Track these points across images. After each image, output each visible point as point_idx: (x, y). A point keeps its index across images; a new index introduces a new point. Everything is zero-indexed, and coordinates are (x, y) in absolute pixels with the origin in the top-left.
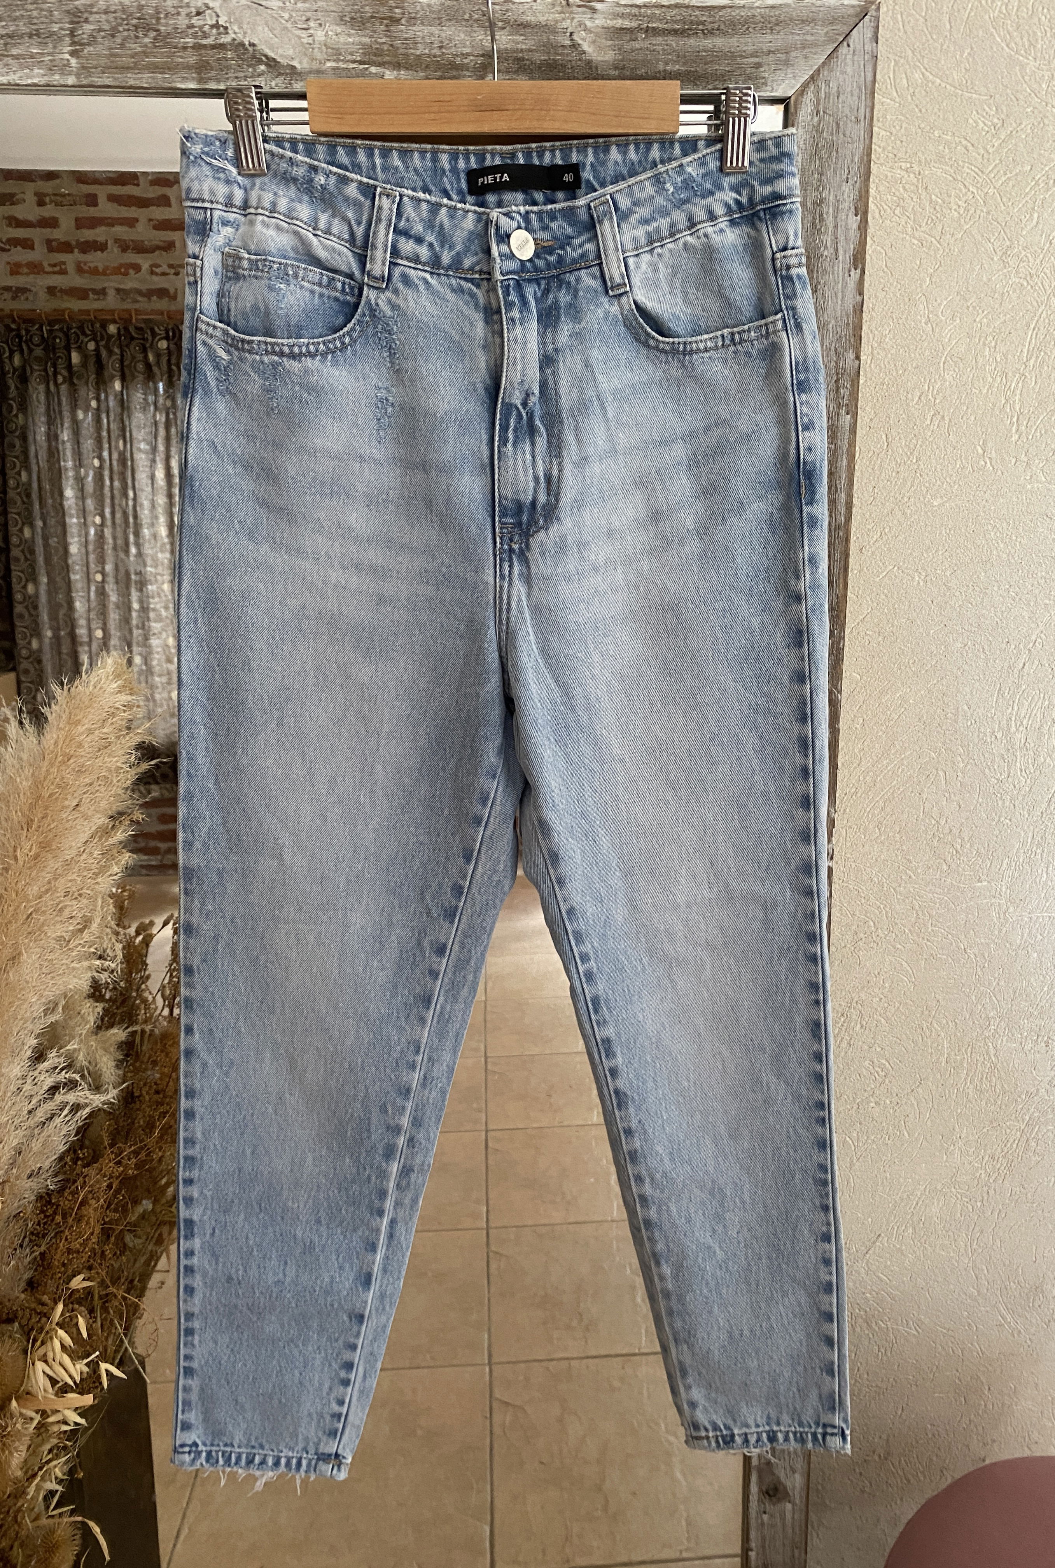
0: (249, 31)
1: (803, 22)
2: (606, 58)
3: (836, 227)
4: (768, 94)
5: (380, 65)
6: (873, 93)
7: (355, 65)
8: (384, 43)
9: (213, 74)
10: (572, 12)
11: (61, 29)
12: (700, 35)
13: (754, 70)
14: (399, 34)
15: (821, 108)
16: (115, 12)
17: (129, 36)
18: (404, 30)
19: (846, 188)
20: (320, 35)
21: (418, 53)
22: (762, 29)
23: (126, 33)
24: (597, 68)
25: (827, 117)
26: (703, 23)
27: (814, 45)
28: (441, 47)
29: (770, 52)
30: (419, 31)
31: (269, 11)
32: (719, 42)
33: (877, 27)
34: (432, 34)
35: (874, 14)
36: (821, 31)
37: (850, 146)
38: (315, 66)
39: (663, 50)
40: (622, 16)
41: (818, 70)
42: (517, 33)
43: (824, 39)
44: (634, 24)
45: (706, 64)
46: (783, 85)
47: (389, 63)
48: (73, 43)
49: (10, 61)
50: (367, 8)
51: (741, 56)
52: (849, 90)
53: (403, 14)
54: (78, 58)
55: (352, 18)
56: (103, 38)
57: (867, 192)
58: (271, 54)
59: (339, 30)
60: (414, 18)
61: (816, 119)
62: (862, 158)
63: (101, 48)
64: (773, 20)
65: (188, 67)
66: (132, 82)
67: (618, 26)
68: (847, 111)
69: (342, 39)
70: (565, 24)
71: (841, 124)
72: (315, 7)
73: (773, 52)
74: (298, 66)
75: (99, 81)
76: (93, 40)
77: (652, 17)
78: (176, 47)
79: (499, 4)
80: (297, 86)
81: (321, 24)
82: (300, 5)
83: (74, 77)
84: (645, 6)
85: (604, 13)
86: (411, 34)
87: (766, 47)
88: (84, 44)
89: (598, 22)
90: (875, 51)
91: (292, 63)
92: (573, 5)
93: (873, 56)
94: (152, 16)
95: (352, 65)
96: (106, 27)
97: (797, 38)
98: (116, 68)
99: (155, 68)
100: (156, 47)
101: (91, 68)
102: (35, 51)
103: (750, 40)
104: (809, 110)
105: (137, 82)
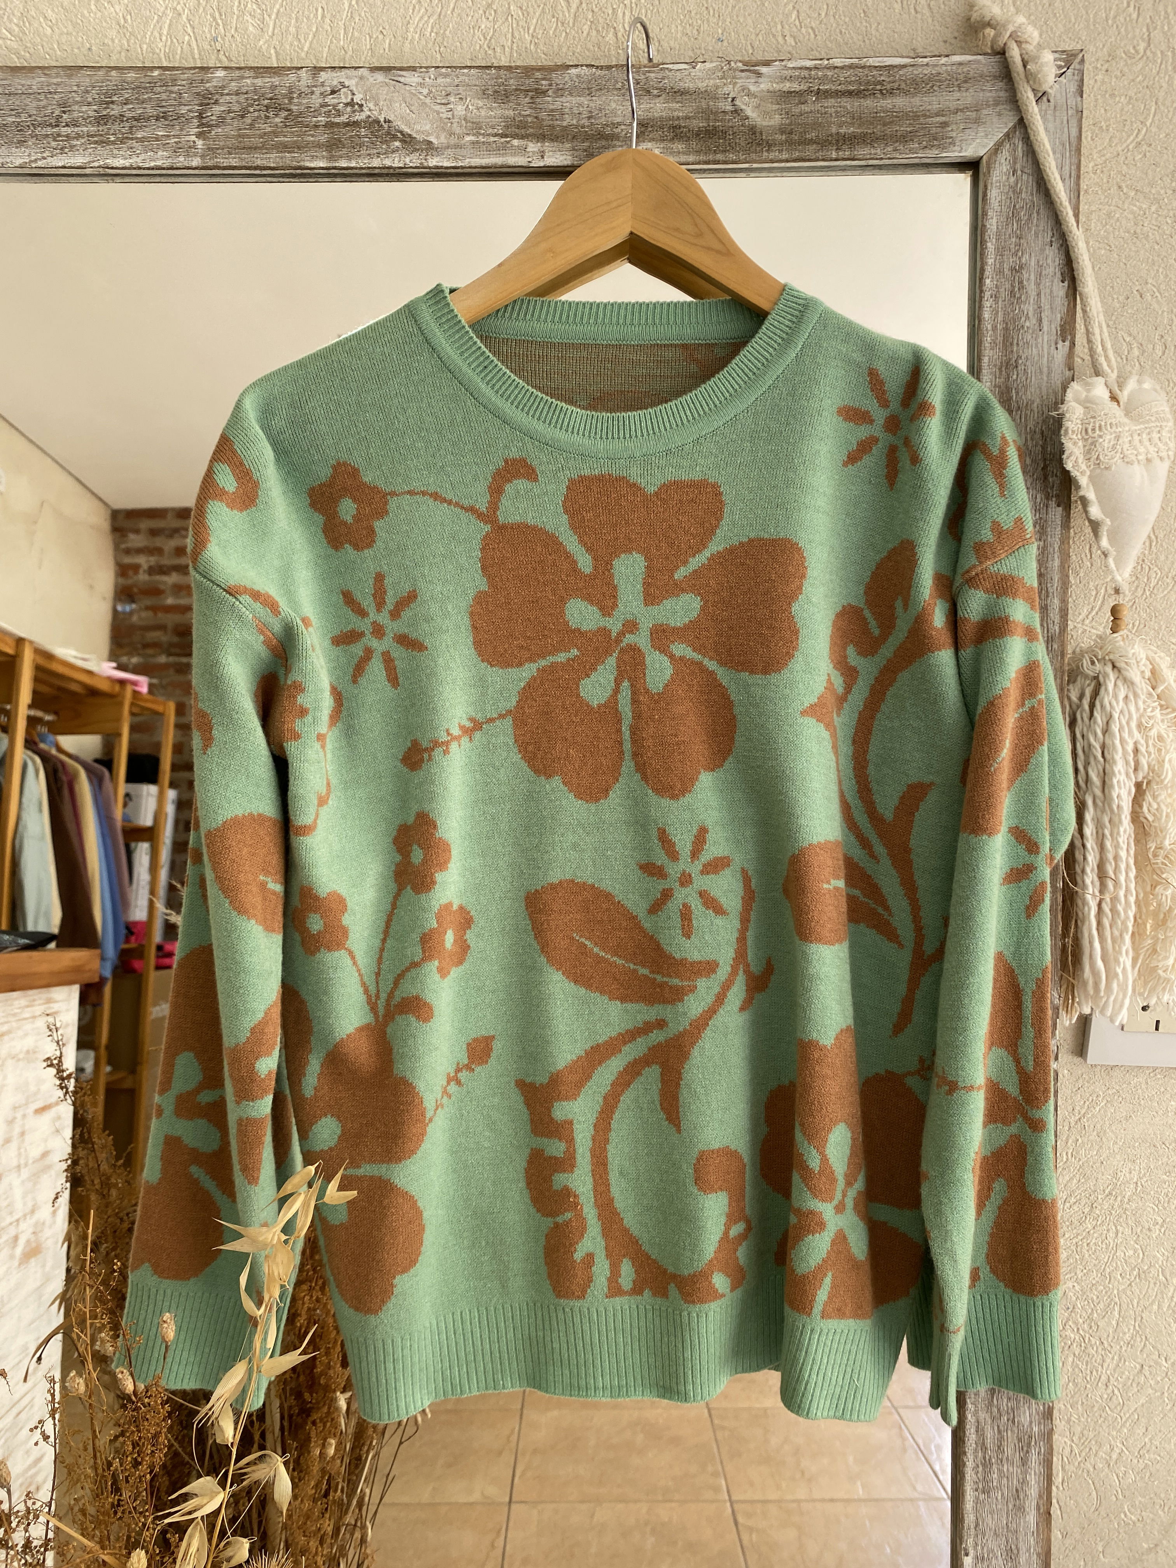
0: (385, 108)
1: (995, 78)
2: (772, 123)
3: (1039, 295)
4: (957, 154)
5: (522, 137)
6: (1078, 150)
7: (496, 139)
8: (528, 115)
9: (345, 151)
10: (734, 77)
11: (189, 111)
12: (879, 96)
13: (939, 130)
14: (545, 106)
15: (1018, 166)
16: (246, 93)
17: (259, 117)
18: (550, 102)
20: (460, 110)
21: (565, 124)
22: (948, 86)
23: (256, 114)
24: (761, 133)
25: (1025, 177)
26: (881, 83)
28: (589, 118)
29: (957, 111)
30: (568, 102)
31: (407, 88)
32: (900, 102)
33: (1082, 80)
34: (580, 105)
35: (1078, 67)
38: (453, 141)
39: (836, 112)
40: (791, 79)
42: (674, 100)
44: (803, 87)
45: (884, 125)
46: (974, 145)
47: (533, 135)
48: (201, 125)
49: (135, 145)
50: (512, 81)
51: (925, 116)
53: (550, 85)
54: (204, 140)
55: (496, 92)
56: (233, 118)
58: (407, 130)
59: (480, 104)
60: (562, 89)
61: (1012, 179)
63: (229, 129)
64: (961, 77)
65: (319, 146)
66: (259, 162)
67: (785, 89)
69: (483, 113)
70: (726, 90)
72: (456, 82)
73: (962, 110)
74: (435, 142)
75: (225, 162)
76: (221, 121)
77: (823, 80)
78: (307, 126)
79: (653, 72)
80: (433, 162)
81: (461, 99)
82: (440, 80)
83: (199, 159)
84: (816, 68)
85: (769, 76)
86: (557, 105)
87: (953, 105)
88: (212, 126)
89: (763, 86)
90: (1079, 105)
91: (429, 139)
92: (735, 70)
93: (1077, 111)
94: (284, 96)
95: (492, 139)
96: (236, 108)
97: (989, 94)
98: (244, 148)
99: (284, 148)
100: (286, 126)
101: (217, 149)
102: (160, 134)
103: (934, 99)
104: (1005, 170)
105: (264, 162)
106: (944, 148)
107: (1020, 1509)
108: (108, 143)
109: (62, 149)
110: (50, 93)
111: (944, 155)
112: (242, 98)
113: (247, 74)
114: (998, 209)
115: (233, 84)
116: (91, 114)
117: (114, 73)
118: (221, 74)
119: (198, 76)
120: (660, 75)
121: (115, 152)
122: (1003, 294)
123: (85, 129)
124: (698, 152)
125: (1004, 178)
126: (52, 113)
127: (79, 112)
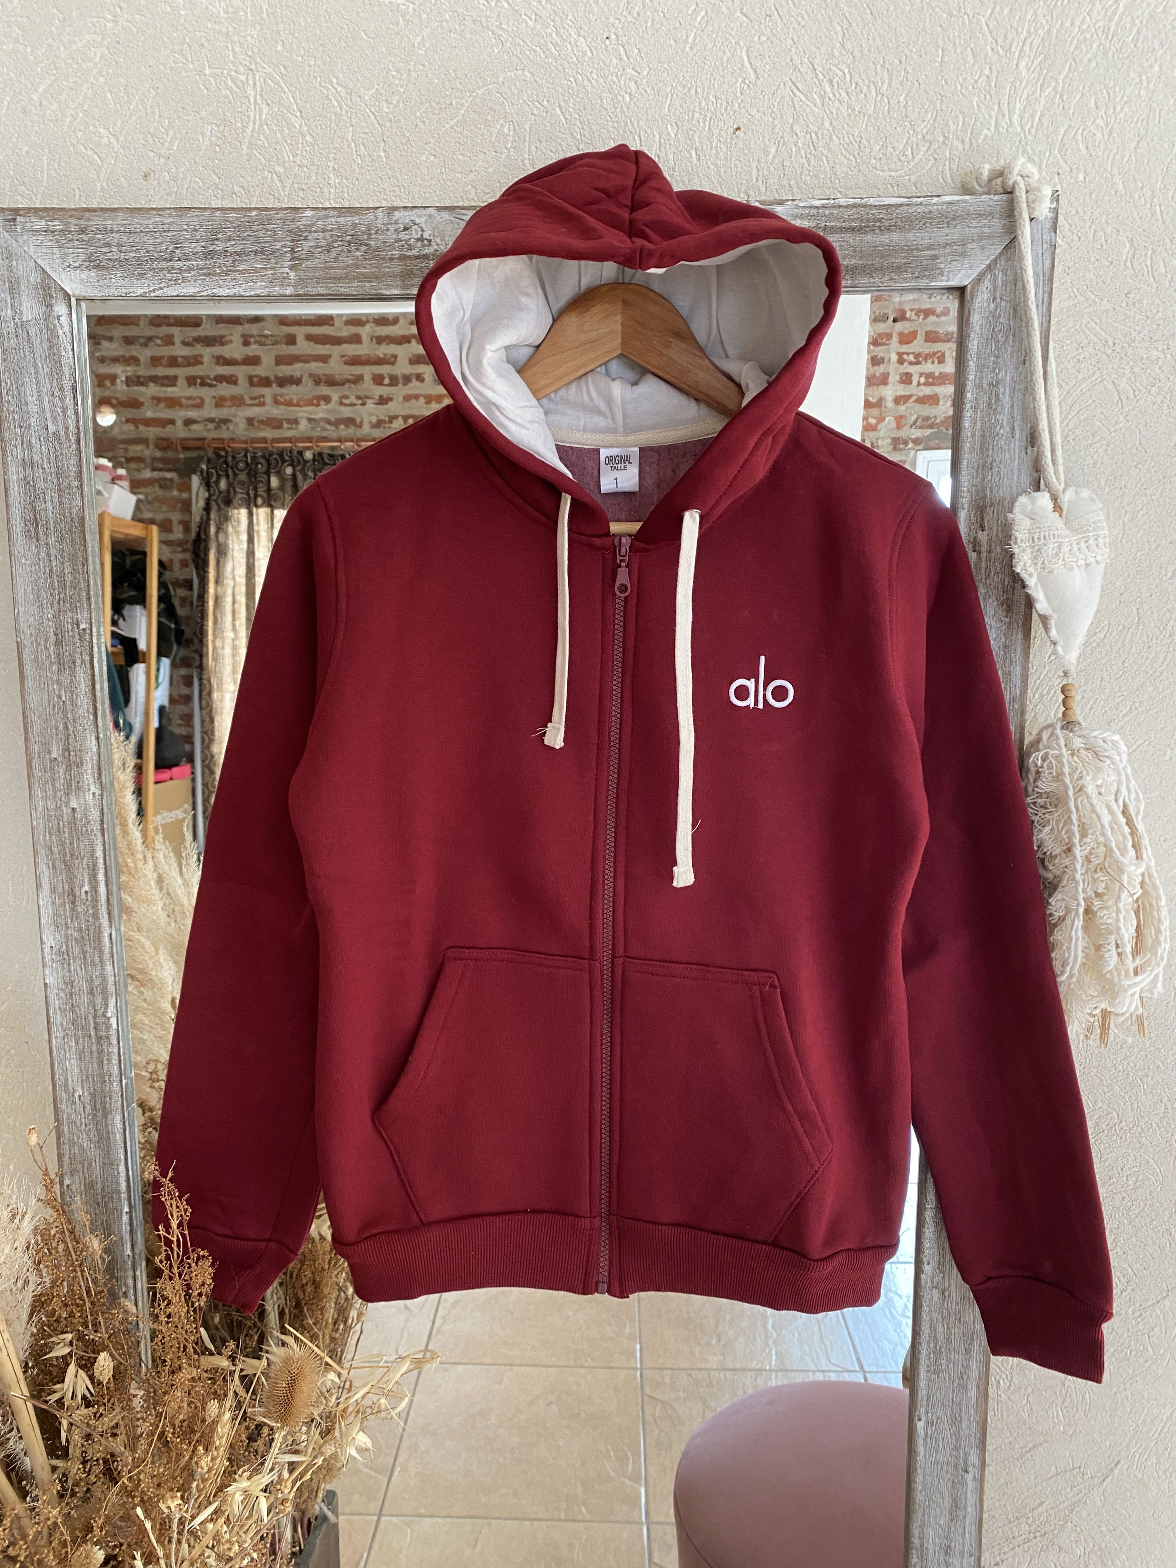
1: (980, 214)
3: (1012, 406)
4: (944, 284)
6: (1051, 280)
9: (416, 280)
12: (878, 231)
13: (930, 262)
15: (998, 294)
16: (331, 231)
17: (341, 251)
22: (939, 223)
23: (340, 248)
25: (1003, 303)
26: (880, 220)
27: (991, 237)
29: (946, 245)
32: (896, 237)
33: (1056, 217)
36: (998, 224)
40: (802, 217)
41: (996, 260)
43: (1000, 231)
44: (813, 223)
45: (882, 258)
46: (960, 275)
48: (293, 259)
49: (238, 276)
51: (917, 249)
54: (296, 271)
56: (320, 253)
61: (992, 306)
63: (318, 262)
64: (951, 215)
65: (395, 276)
66: (343, 291)
71: (1018, 308)
73: (949, 245)
75: (314, 291)
76: (311, 255)
77: (830, 217)
78: (383, 259)
83: (292, 288)
84: (823, 207)
87: (942, 241)
88: (302, 259)
90: (1053, 240)
93: (1051, 245)
94: (364, 233)
96: (323, 243)
97: (973, 231)
98: (330, 279)
99: (364, 278)
100: (366, 259)
101: (307, 279)
102: (259, 266)
103: (926, 234)
104: (986, 298)
105: (347, 290)
106: (933, 278)
107: (963, 1387)
108: (215, 274)
109: (176, 280)
110: (164, 231)
111: (934, 284)
112: (328, 235)
113: (332, 213)
114: (978, 331)
115: (320, 222)
116: (200, 249)
117: (218, 213)
118: (309, 213)
119: (290, 216)
121: (221, 282)
122: (982, 405)
123: (195, 263)
125: (985, 304)
126: (167, 249)
127: (189, 248)
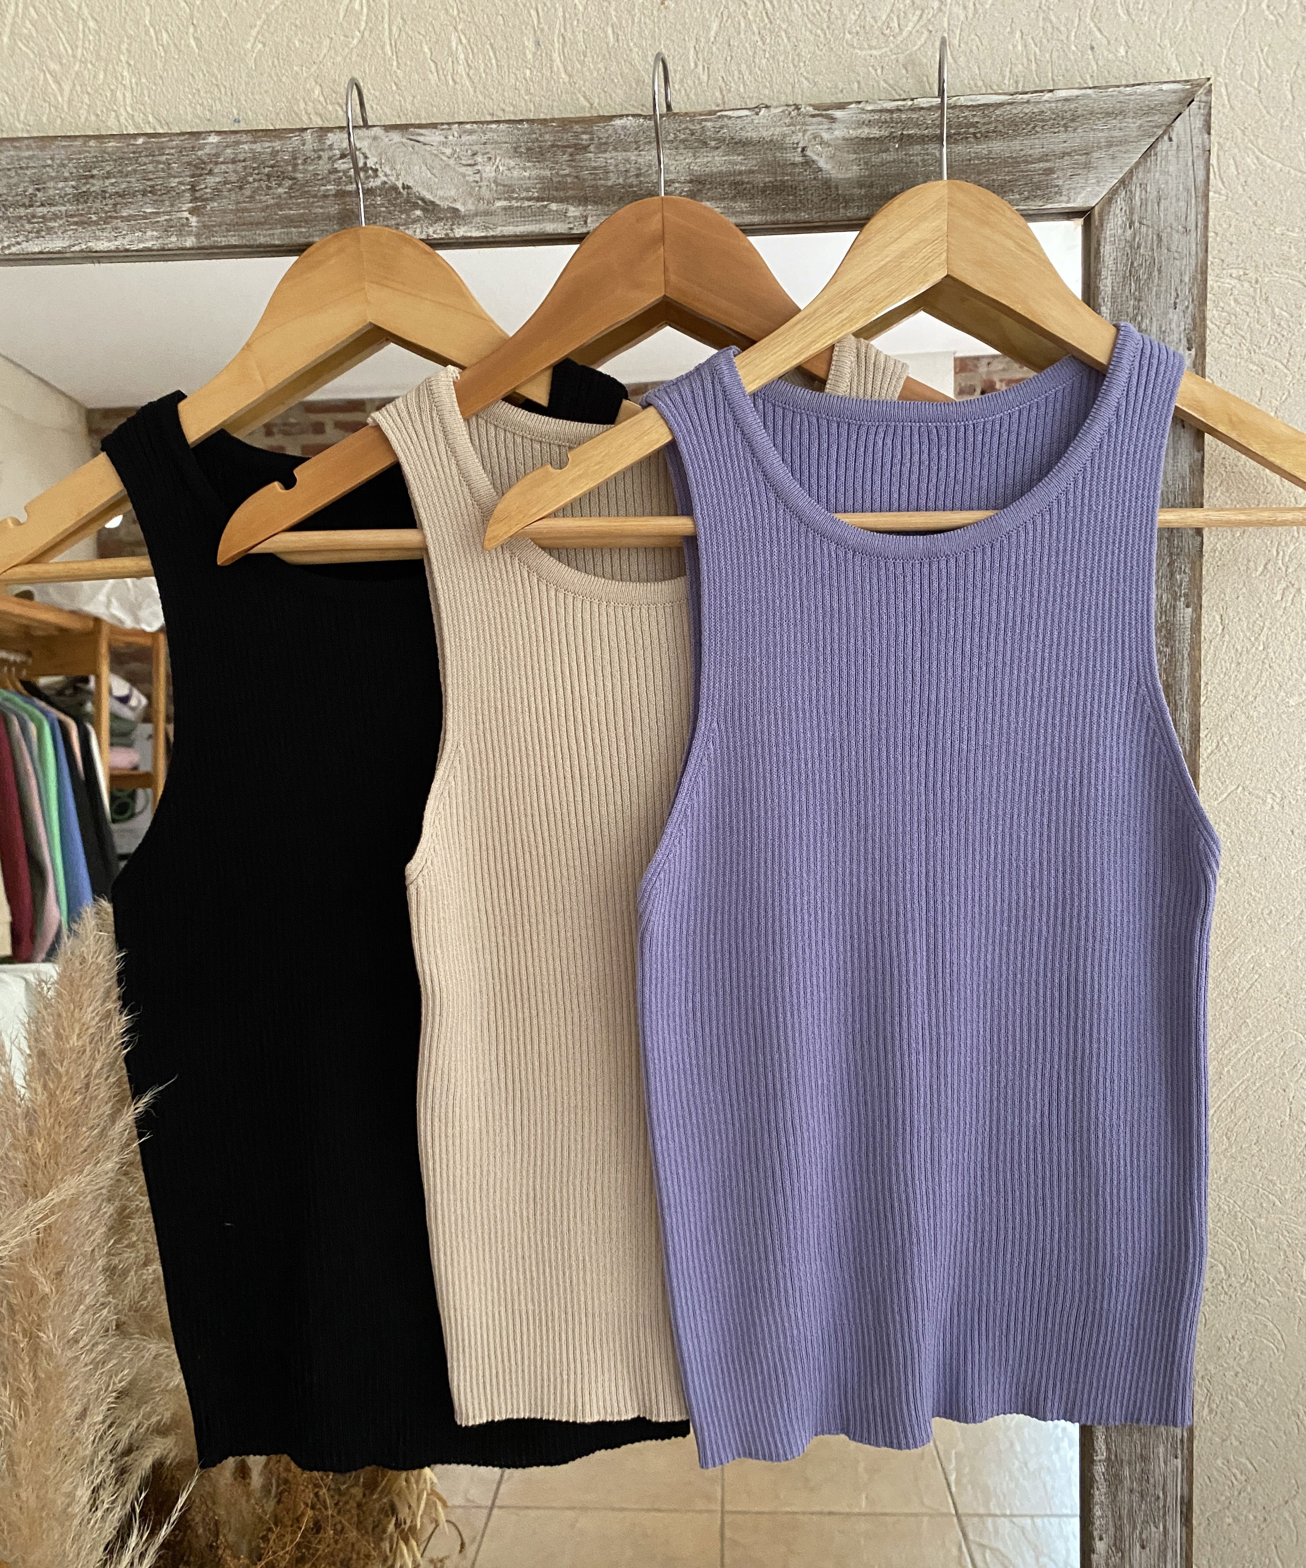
0: (403, 173)
1: (1108, 114)
2: (849, 175)
4: (1064, 205)
5: (561, 201)
6: (1206, 196)
7: (531, 203)
8: (566, 175)
10: (804, 124)
11: (180, 183)
12: (972, 140)
13: (1043, 177)
14: (587, 163)
15: (1136, 218)
16: (244, 161)
17: (258, 188)
18: (594, 159)
19: (1174, 316)
20: (489, 171)
21: (610, 183)
22: (1053, 126)
23: (256, 184)
24: (837, 188)
25: (1144, 229)
26: (974, 125)
27: (1124, 142)
28: (637, 176)
29: (1063, 155)
30: (613, 158)
31: (428, 148)
32: (998, 147)
33: (1209, 114)
34: (628, 160)
35: (1204, 98)
36: (1132, 125)
37: (1178, 263)
38: (482, 207)
39: (923, 160)
40: (869, 123)
41: (1131, 172)
42: (735, 152)
43: (1135, 134)
44: (885, 133)
45: (979, 174)
46: (1084, 194)
47: (574, 198)
48: (194, 199)
49: (120, 224)
50: (547, 137)
51: (1026, 162)
52: (1174, 193)
53: (592, 139)
54: (198, 216)
55: (529, 149)
56: (230, 190)
57: (1204, 319)
58: (428, 196)
59: (512, 163)
60: (605, 143)
61: (1129, 232)
62: (1195, 278)
63: (227, 203)
64: (1068, 115)
66: (262, 240)
67: (863, 136)
68: (1171, 219)
69: (515, 173)
70: (795, 139)
71: (1164, 236)
72: (484, 139)
73: (1069, 154)
74: (462, 209)
75: (224, 241)
76: (217, 192)
77: (907, 123)
78: (315, 196)
79: (710, 120)
80: (460, 232)
81: (490, 158)
82: (465, 138)
83: (193, 239)
84: (899, 110)
85: (844, 122)
86: (601, 162)
87: (1059, 148)
88: (207, 200)
89: (838, 133)
90: (1207, 143)
91: (454, 205)
92: (804, 115)
93: (1204, 151)
94: (287, 162)
95: (527, 204)
96: (233, 178)
97: (1100, 135)
98: (244, 224)
99: (289, 222)
100: (291, 197)
101: (214, 226)
102: (149, 210)
103: (1037, 141)
104: (1120, 222)
105: (268, 239)
106: (1049, 199)
108: (90, 223)
109: (38, 232)
110: (21, 168)
111: (1049, 206)
112: (239, 167)
113: (244, 138)
114: (1113, 267)
115: (229, 151)
116: (69, 190)
117: (92, 143)
118: (213, 139)
119: (188, 144)
120: (718, 125)
121: (98, 233)
123: (63, 209)
124: (764, 211)
125: (1120, 231)
126: (25, 191)
127: (54, 189)
